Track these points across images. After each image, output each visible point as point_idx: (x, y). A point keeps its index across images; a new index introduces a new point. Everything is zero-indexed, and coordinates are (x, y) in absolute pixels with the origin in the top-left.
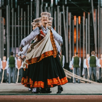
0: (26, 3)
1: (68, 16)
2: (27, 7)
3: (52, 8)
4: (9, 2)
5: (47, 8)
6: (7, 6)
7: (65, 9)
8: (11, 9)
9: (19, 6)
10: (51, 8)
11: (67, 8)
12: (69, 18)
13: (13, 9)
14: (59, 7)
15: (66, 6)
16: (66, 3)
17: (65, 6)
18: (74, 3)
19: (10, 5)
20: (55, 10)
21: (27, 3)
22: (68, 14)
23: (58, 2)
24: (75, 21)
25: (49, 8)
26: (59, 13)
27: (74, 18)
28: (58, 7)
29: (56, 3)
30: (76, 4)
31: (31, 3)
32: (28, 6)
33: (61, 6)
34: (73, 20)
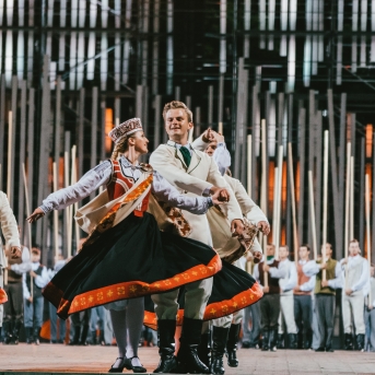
0: (201, 78)
1: (346, 125)
2: (207, 93)
3: (291, 97)
4: (145, 75)
5: (274, 97)
6: (140, 89)
7: (337, 102)
8: (151, 99)
9: (178, 89)
10: (286, 96)
11: (344, 96)
12: (349, 132)
13: (158, 98)
14: (317, 92)
15: (338, 90)
16: (339, 81)
17: (334, 92)
18: (365, 81)
19: (150, 84)
20: (301, 102)
21: (206, 79)
22: (346, 118)
23: (312, 76)
24: (369, 141)
25: (281, 96)
26: (316, 113)
27: (365, 132)
28: (313, 93)
29: (307, 80)
30: (372, 83)
31: (222, 79)
32: (211, 89)
33: (323, 92)
34: (363, 140)
